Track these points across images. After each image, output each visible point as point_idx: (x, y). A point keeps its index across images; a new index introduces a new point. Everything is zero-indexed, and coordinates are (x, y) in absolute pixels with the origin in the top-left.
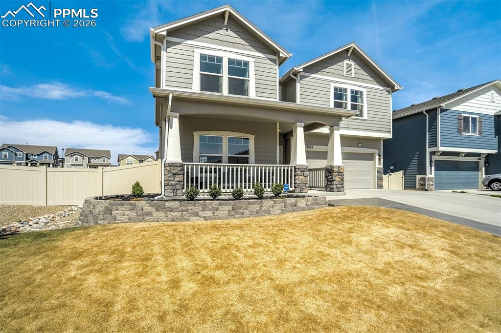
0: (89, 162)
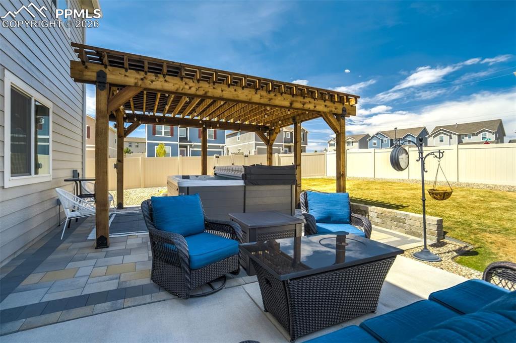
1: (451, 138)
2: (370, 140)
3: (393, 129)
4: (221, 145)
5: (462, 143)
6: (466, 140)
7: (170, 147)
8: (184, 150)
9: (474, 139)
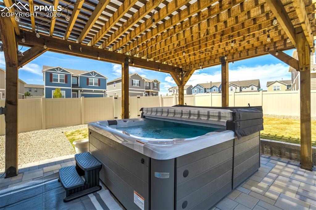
1: (236, 88)
2: (193, 89)
3: (210, 82)
4: (103, 90)
5: (242, 91)
6: (243, 90)
7: (65, 91)
8: (76, 94)
9: (247, 89)
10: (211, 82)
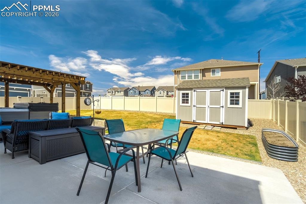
0: (167, 94)
1: (164, 92)
2: (129, 91)
10: (139, 86)
